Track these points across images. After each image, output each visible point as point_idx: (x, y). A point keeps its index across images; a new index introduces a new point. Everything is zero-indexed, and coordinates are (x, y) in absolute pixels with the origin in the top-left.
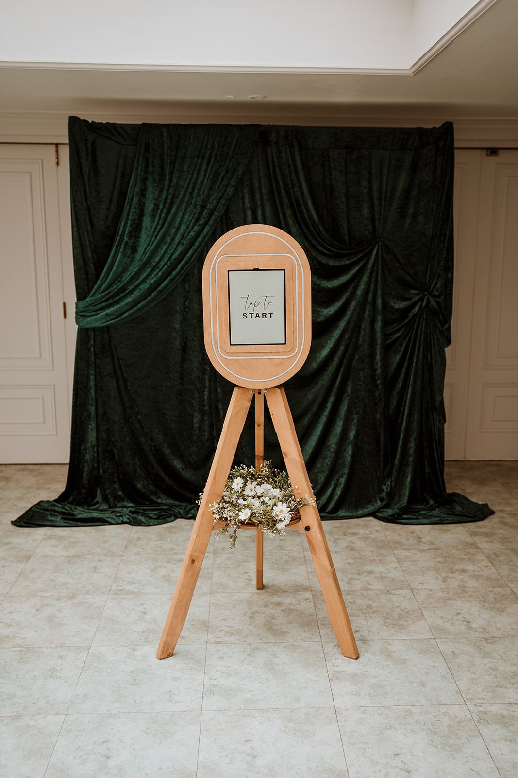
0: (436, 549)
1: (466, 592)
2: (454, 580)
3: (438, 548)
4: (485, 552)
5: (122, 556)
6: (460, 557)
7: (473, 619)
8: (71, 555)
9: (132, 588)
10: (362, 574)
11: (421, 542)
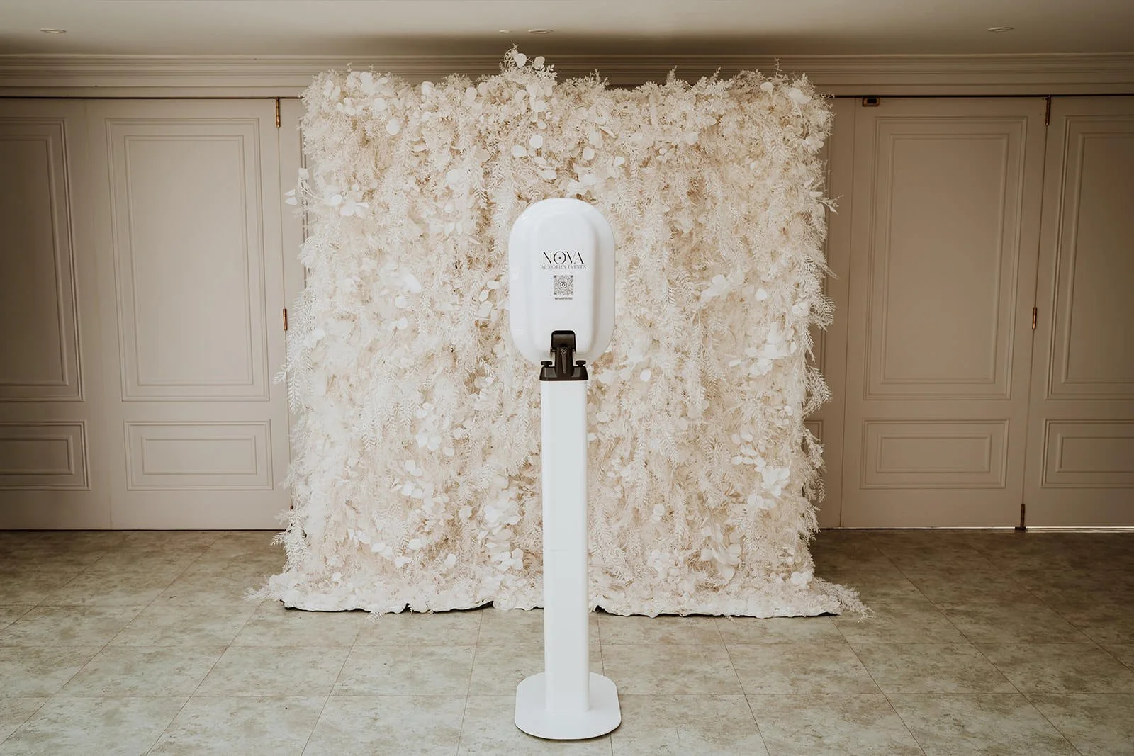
0: (787, 643)
1: (821, 699)
2: (805, 683)
3: (789, 642)
4: (854, 647)
5: (351, 647)
6: (819, 653)
7: (826, 733)
8: (284, 645)
9: (362, 688)
10: (678, 674)
11: (766, 633)
